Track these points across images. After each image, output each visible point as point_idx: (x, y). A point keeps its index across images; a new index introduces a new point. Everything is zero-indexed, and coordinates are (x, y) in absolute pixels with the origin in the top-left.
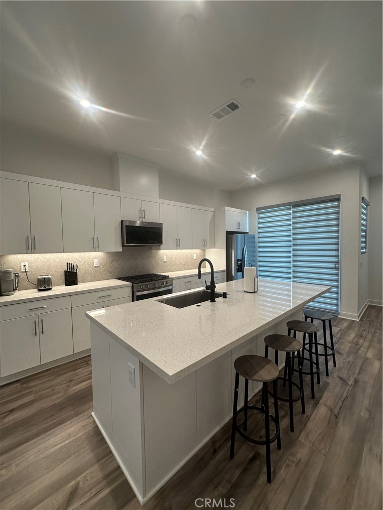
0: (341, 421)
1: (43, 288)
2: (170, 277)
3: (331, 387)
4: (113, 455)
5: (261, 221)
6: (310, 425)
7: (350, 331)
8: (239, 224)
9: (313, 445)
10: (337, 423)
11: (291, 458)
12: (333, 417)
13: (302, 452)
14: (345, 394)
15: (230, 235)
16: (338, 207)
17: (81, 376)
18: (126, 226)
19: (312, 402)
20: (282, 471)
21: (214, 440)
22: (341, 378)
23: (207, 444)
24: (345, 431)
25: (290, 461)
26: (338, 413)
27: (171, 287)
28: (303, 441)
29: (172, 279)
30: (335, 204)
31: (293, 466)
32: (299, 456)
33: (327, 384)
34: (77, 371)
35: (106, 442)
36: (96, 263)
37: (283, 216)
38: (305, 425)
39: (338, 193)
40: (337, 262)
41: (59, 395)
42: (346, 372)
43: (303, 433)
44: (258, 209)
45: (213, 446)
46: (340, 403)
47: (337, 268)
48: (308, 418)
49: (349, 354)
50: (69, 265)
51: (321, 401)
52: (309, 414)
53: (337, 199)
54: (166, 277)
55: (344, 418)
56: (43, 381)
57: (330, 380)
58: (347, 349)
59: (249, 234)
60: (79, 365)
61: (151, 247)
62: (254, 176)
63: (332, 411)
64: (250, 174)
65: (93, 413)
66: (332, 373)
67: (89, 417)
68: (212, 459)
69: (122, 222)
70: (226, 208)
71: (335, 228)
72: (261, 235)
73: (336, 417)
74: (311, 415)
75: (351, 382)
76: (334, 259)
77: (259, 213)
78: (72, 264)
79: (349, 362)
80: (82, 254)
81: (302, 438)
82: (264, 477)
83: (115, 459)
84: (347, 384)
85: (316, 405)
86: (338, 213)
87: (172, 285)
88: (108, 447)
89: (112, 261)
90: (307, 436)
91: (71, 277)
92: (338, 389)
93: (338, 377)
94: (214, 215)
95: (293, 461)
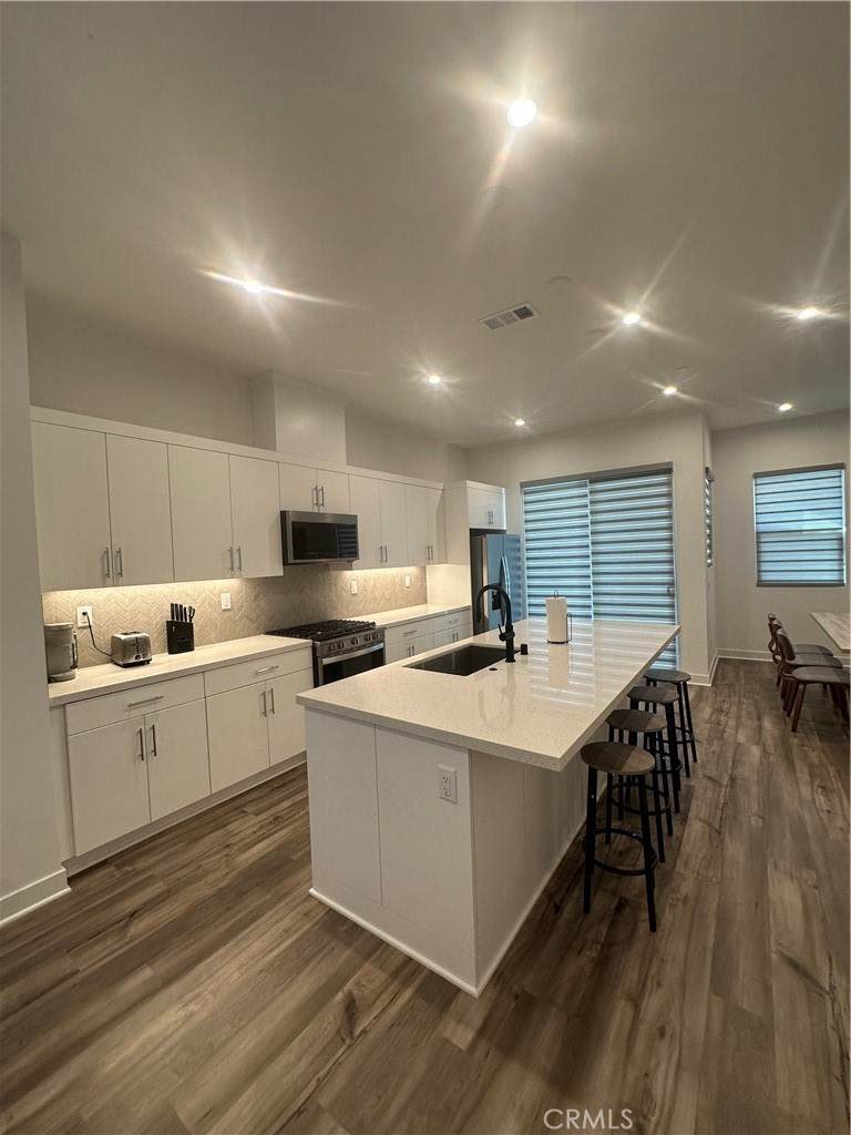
0: (727, 839)
1: (133, 660)
2: (378, 624)
3: (699, 792)
4: (388, 945)
5: (531, 507)
6: (686, 848)
7: (702, 704)
8: (490, 515)
9: (698, 874)
10: (722, 841)
11: (673, 895)
12: (715, 834)
13: (687, 887)
14: (722, 800)
15: (476, 535)
16: (669, 484)
17: (242, 835)
18: (293, 523)
19: (678, 817)
20: (667, 913)
21: (548, 894)
22: (709, 778)
23: (540, 901)
24: (736, 849)
25: (672, 899)
26: (720, 827)
27: (382, 645)
28: (682, 871)
29: (383, 629)
30: (663, 478)
31: (680, 905)
32: (684, 891)
33: (690, 790)
34: (228, 827)
35: (363, 930)
36: (226, 602)
37: (572, 499)
38: (679, 849)
39: (668, 460)
40: (671, 584)
41: (219, 874)
42: (714, 767)
43: (679, 861)
44: (523, 485)
45: (551, 903)
46: (719, 812)
47: (671, 595)
48: (680, 840)
49: (710, 741)
50: (177, 610)
51: (692, 814)
52: (679, 834)
53: (667, 470)
54: (369, 626)
55: (730, 832)
56: (163, 855)
57: (693, 782)
58: (706, 733)
59: (508, 533)
60: (227, 817)
61: (327, 565)
62: (520, 423)
63: (709, 825)
64: (513, 418)
65: (312, 891)
66: (694, 772)
67: (306, 899)
68: (558, 919)
69: (283, 514)
70: (470, 484)
71: (664, 523)
72: (532, 535)
73: (719, 833)
74: (682, 836)
75: (726, 781)
76: (666, 578)
77: (526, 493)
78: (181, 606)
79: (714, 752)
80: (198, 584)
81: (679, 867)
82: (644, 926)
83: (395, 950)
84: (721, 785)
85: (685, 820)
86: (669, 495)
87: (383, 641)
88: (373, 936)
89: (256, 597)
90: (686, 863)
91: (180, 634)
92: (710, 793)
93: (704, 776)
94: (443, 498)
95: (678, 899)
